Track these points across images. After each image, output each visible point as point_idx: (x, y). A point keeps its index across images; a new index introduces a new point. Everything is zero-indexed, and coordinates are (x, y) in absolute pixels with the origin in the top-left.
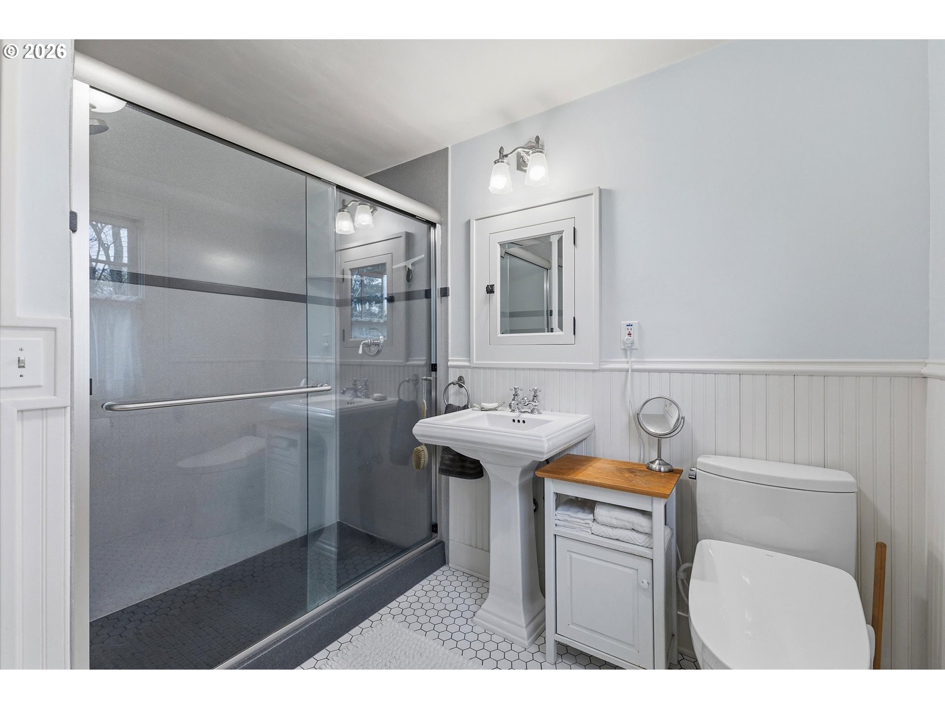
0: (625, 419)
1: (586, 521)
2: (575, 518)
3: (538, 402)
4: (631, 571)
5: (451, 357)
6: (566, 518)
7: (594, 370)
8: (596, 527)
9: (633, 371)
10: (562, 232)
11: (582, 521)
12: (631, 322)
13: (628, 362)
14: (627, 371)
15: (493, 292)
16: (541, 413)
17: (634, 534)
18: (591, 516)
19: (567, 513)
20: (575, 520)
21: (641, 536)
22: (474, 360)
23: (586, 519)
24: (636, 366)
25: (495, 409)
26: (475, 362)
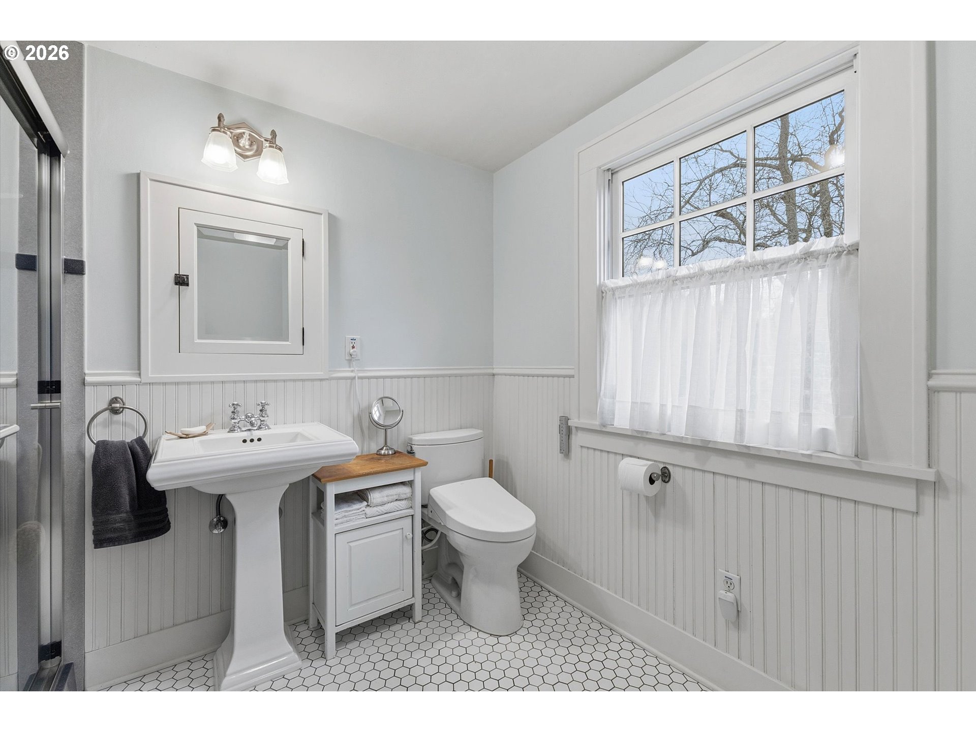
0: (350, 421)
1: (361, 510)
2: (352, 510)
3: (267, 417)
4: (398, 532)
5: (88, 369)
6: (344, 514)
7: (322, 379)
8: (369, 511)
9: (361, 378)
10: (288, 240)
11: (358, 511)
12: (355, 337)
13: (352, 371)
14: (354, 378)
15: (188, 285)
16: (270, 428)
17: (398, 502)
18: (365, 503)
19: (342, 510)
20: (352, 512)
21: (403, 502)
22: (150, 374)
23: (360, 508)
24: (361, 375)
25: (204, 434)
26: (150, 376)
